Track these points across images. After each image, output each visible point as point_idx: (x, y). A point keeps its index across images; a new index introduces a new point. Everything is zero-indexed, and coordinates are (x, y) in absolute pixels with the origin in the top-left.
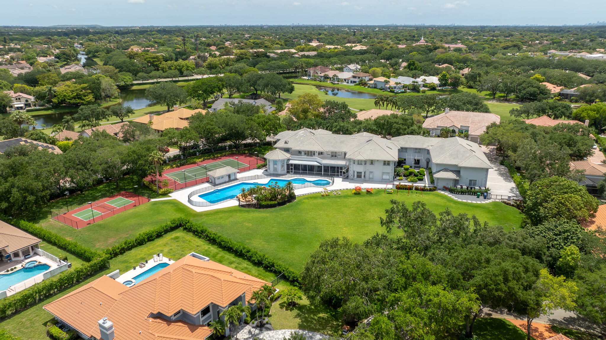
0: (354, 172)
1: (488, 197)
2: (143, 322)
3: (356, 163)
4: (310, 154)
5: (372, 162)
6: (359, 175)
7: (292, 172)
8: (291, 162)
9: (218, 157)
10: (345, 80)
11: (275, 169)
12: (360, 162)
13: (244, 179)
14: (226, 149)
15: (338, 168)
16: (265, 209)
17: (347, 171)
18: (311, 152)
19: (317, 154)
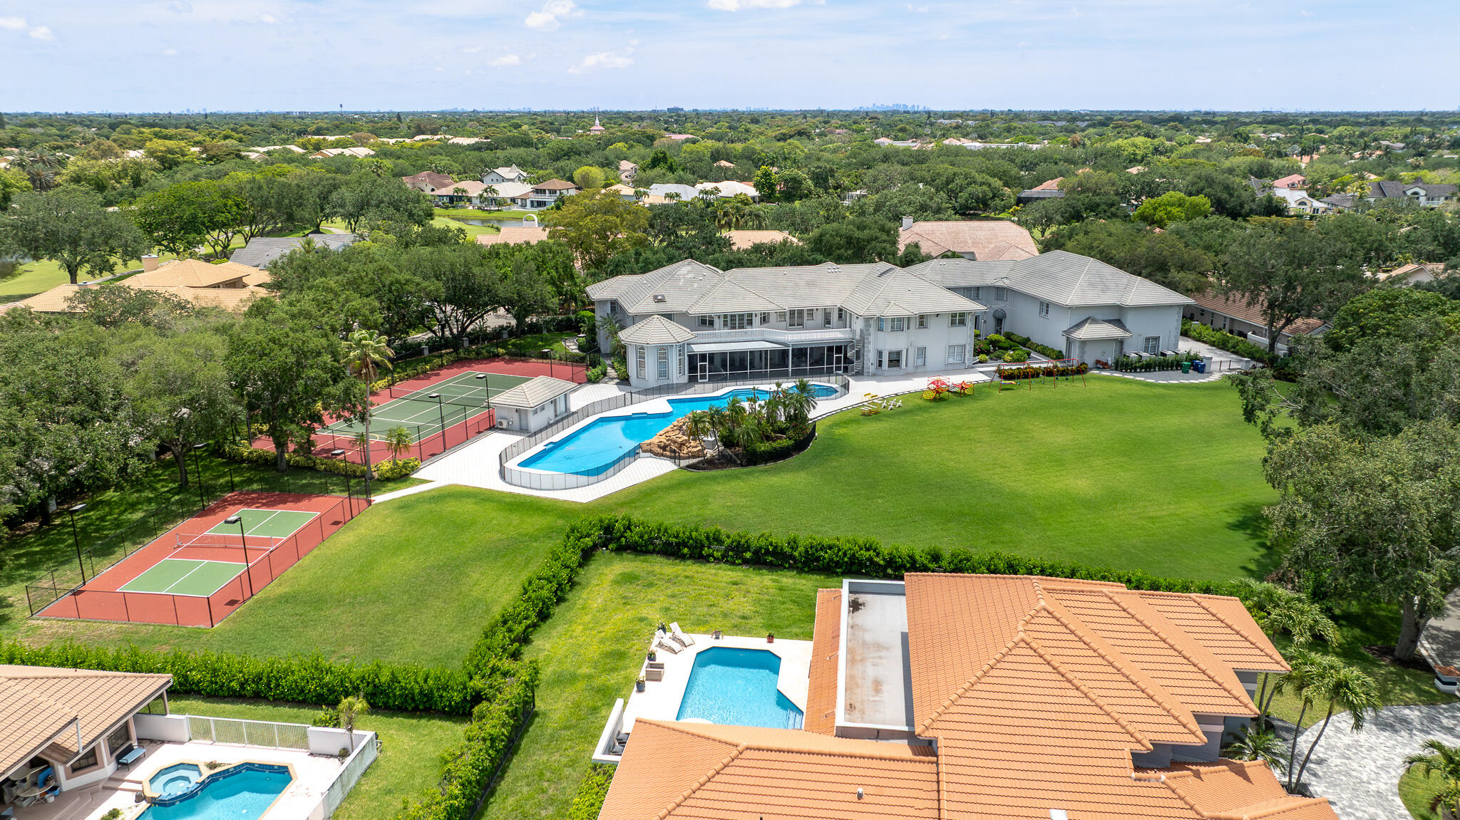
0: (880, 353)
1: (1207, 369)
2: (1136, 791)
3: (887, 326)
4: (739, 321)
5: (923, 320)
6: (895, 361)
7: (703, 377)
8: (698, 349)
9: (424, 372)
10: (513, 200)
11: (663, 373)
12: (899, 324)
13: (598, 408)
14: (421, 352)
15: (830, 349)
16: (770, 465)
17: (859, 355)
18: (741, 316)
19: (756, 321)
